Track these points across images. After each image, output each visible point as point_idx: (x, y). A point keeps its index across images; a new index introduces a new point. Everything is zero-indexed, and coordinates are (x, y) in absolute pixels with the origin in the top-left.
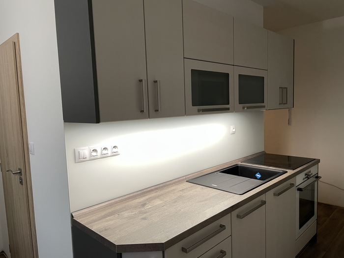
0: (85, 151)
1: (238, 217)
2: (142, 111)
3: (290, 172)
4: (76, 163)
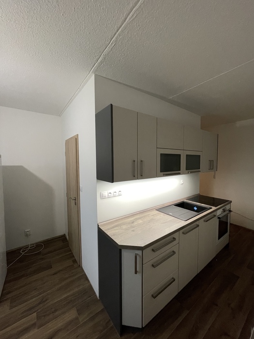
0: (106, 193)
1: (183, 233)
2: (134, 176)
3: (214, 208)
4: (101, 199)
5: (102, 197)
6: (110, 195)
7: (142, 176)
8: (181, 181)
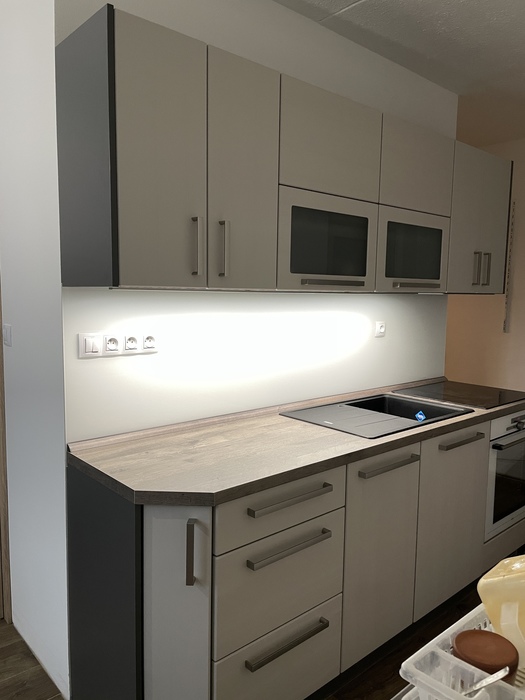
0: (96, 340)
1: (361, 475)
2: (195, 273)
3: (479, 412)
4: (79, 358)
5: (85, 353)
6: (111, 346)
7: (221, 275)
8: (378, 324)
